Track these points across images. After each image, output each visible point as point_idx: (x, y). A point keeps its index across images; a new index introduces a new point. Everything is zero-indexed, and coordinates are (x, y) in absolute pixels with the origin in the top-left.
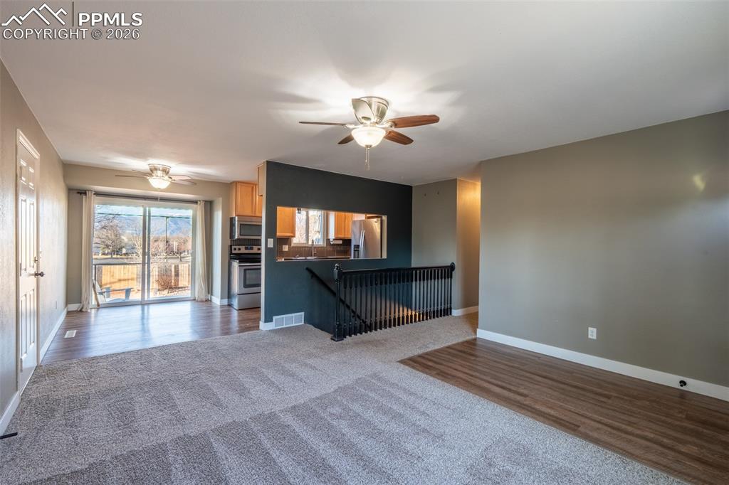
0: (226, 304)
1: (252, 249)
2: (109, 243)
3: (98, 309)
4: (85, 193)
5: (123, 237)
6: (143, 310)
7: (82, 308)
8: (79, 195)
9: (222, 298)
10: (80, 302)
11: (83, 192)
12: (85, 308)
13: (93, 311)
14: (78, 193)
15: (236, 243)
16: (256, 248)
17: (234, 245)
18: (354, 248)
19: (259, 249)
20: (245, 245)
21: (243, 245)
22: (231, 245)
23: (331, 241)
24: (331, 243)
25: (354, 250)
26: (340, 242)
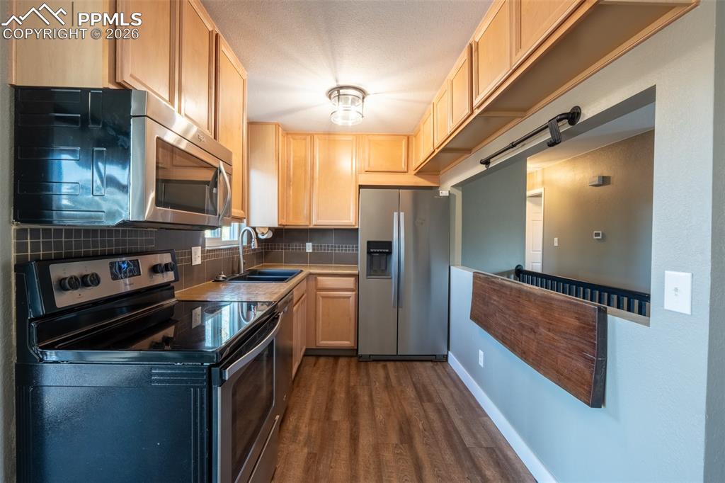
1: (132, 270)
15: (58, 245)
16: (145, 262)
17: (59, 259)
18: (369, 248)
19: (155, 269)
20: (110, 255)
21: (103, 256)
22: (44, 264)
23: (259, 232)
24: (260, 236)
25: (368, 253)
26: (271, 234)
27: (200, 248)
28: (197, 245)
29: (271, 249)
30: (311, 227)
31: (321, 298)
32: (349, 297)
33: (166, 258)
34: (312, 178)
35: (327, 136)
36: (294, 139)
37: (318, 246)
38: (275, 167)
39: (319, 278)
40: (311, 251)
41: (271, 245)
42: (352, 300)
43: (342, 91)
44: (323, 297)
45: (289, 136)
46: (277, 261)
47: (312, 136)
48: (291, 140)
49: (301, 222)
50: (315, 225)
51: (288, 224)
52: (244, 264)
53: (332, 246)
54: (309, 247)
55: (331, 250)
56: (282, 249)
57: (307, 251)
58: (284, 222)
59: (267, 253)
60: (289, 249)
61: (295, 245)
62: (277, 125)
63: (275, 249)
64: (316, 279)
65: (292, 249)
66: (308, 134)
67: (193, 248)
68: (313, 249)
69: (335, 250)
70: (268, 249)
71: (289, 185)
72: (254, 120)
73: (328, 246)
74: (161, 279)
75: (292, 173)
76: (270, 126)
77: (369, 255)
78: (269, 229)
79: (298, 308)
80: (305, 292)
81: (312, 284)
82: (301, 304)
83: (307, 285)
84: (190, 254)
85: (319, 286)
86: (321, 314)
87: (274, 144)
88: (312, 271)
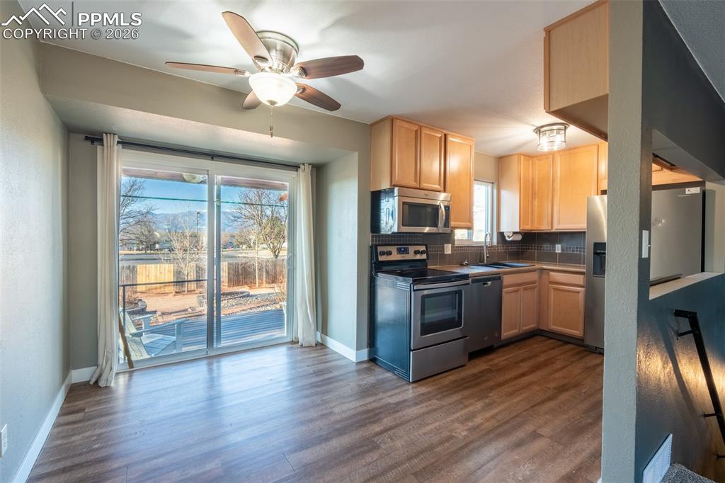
0: (366, 358)
1: (406, 251)
2: (143, 238)
3: (131, 374)
4: (101, 141)
5: (156, 233)
6: (210, 371)
7: (100, 376)
8: (89, 143)
9: (358, 349)
10: (95, 363)
11: (95, 138)
12: (104, 377)
13: (122, 380)
14: (87, 138)
15: (382, 241)
16: (412, 249)
17: (380, 245)
18: (595, 249)
19: (416, 252)
20: (398, 245)
21: (395, 245)
22: (376, 246)
23: (506, 236)
24: (507, 239)
25: (594, 253)
26: (519, 238)
27: (450, 245)
28: (448, 243)
29: (526, 249)
30: (553, 230)
31: (552, 290)
32: (579, 292)
33: (423, 248)
34: (553, 189)
36: (539, 160)
37: (567, 248)
38: (518, 186)
39: (552, 273)
40: (560, 252)
41: (526, 246)
43: (542, 130)
44: (555, 289)
46: (530, 258)
47: (553, 155)
48: (537, 161)
49: (545, 227)
50: (557, 230)
52: (487, 257)
53: (581, 248)
54: (558, 249)
55: (580, 251)
56: (535, 249)
57: (557, 251)
58: (528, 227)
60: (540, 250)
61: (546, 247)
62: (520, 155)
63: (529, 249)
64: (548, 274)
65: (544, 250)
66: (550, 155)
67: (445, 245)
68: (562, 250)
70: (523, 249)
71: (533, 198)
73: (577, 248)
74: (418, 257)
76: (514, 156)
77: (596, 256)
78: (514, 233)
79: (517, 291)
80: (534, 282)
81: (545, 277)
82: (524, 289)
83: (540, 277)
84: (443, 247)
85: (551, 280)
86: (552, 303)
87: (516, 169)
88: (545, 267)
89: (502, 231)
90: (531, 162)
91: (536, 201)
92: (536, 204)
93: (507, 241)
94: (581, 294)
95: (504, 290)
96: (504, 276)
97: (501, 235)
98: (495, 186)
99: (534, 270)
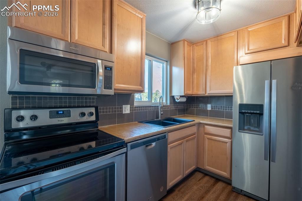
18: (240, 109)
19: (81, 115)
23: (176, 98)
24: (176, 100)
25: (240, 113)
26: (184, 100)
27: (129, 106)
28: (127, 104)
29: (189, 107)
30: (207, 95)
31: (207, 139)
32: (227, 143)
33: (92, 110)
34: (207, 66)
35: (216, 38)
37: (214, 107)
39: (206, 127)
40: (210, 109)
41: (189, 105)
42: (228, 145)
44: (208, 139)
45: (194, 45)
46: (192, 114)
47: (206, 41)
49: (200, 92)
50: (209, 94)
51: (194, 93)
53: (224, 107)
54: (209, 107)
55: (224, 109)
56: (194, 107)
57: (208, 109)
58: (190, 92)
59: (187, 109)
60: (198, 108)
61: (201, 106)
62: (184, 40)
63: (191, 107)
64: (204, 127)
65: (200, 108)
66: (204, 41)
67: (124, 106)
68: (212, 108)
69: (226, 109)
70: (188, 107)
71: (193, 72)
72: (173, 42)
73: (221, 107)
75: (195, 66)
76: (181, 42)
77: (241, 114)
78: (181, 96)
79: (181, 144)
80: (194, 134)
81: (201, 129)
82: (187, 141)
83: (198, 129)
84: (121, 108)
85: (206, 132)
86: (207, 149)
87: (182, 51)
88: (201, 122)
89: (173, 95)
90: (191, 47)
91: (195, 75)
92: (195, 76)
93: (177, 102)
94: (228, 143)
95: (169, 146)
96: (169, 134)
97: (173, 98)
98: (169, 63)
99: (194, 125)
